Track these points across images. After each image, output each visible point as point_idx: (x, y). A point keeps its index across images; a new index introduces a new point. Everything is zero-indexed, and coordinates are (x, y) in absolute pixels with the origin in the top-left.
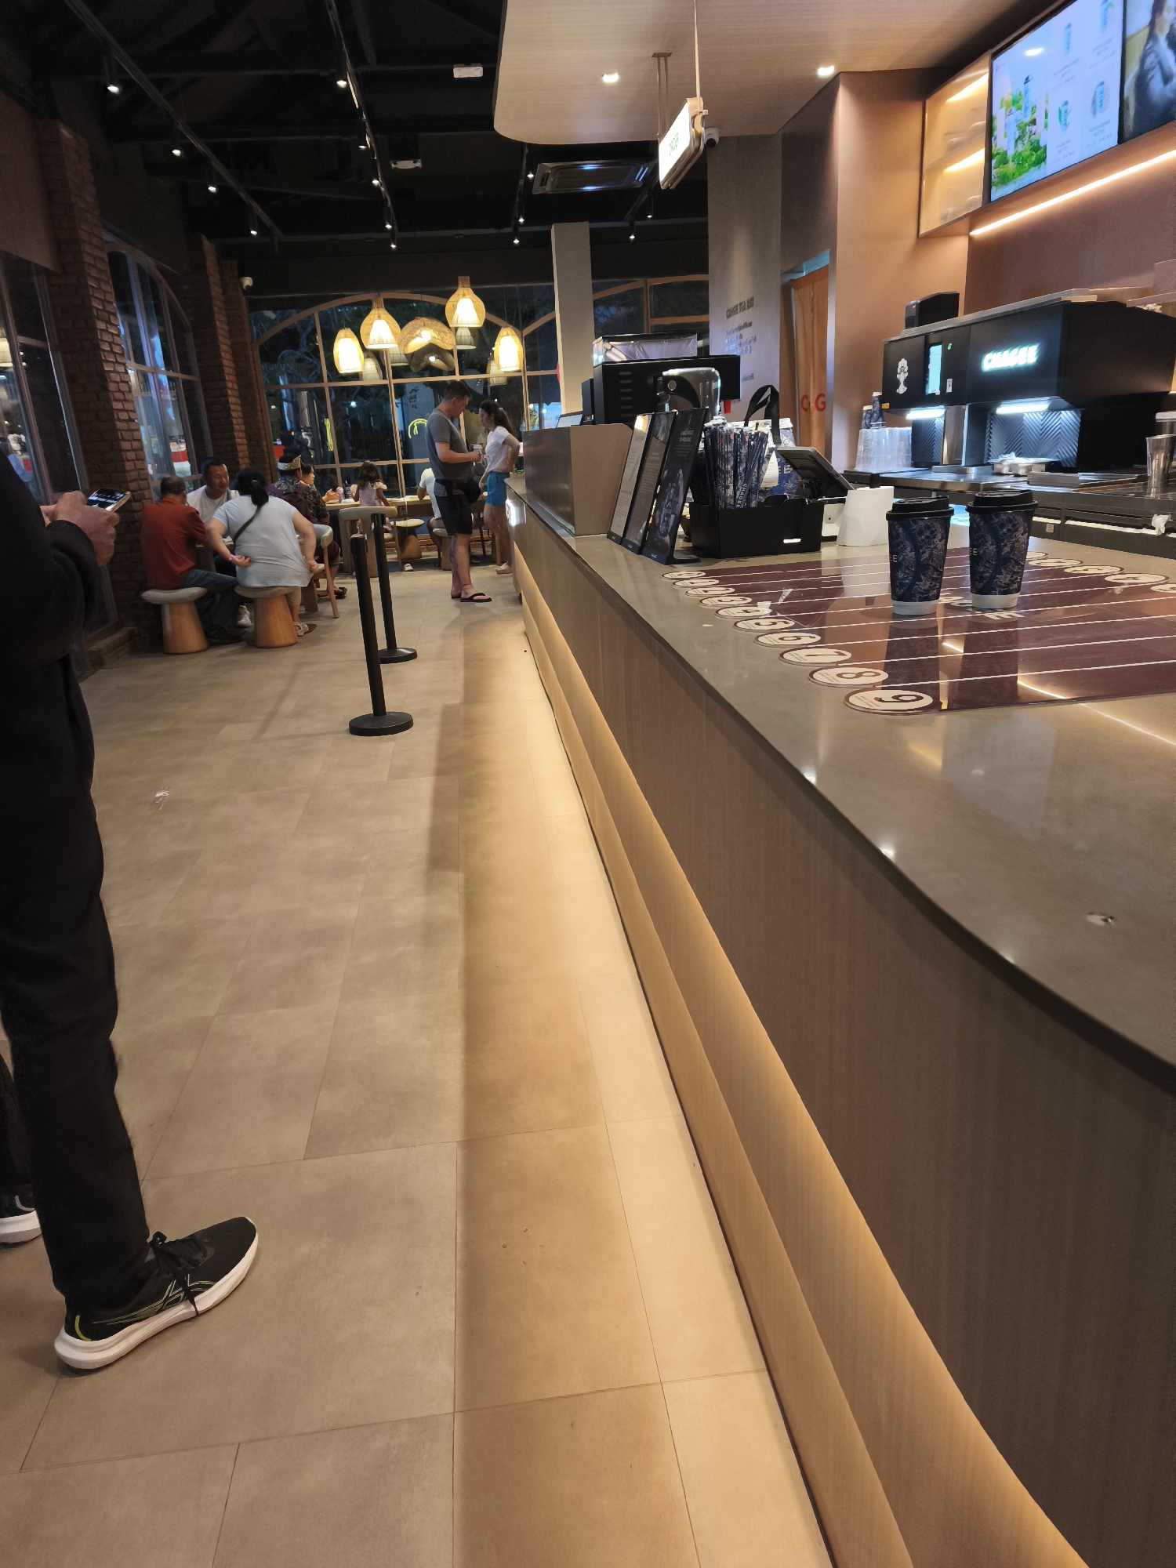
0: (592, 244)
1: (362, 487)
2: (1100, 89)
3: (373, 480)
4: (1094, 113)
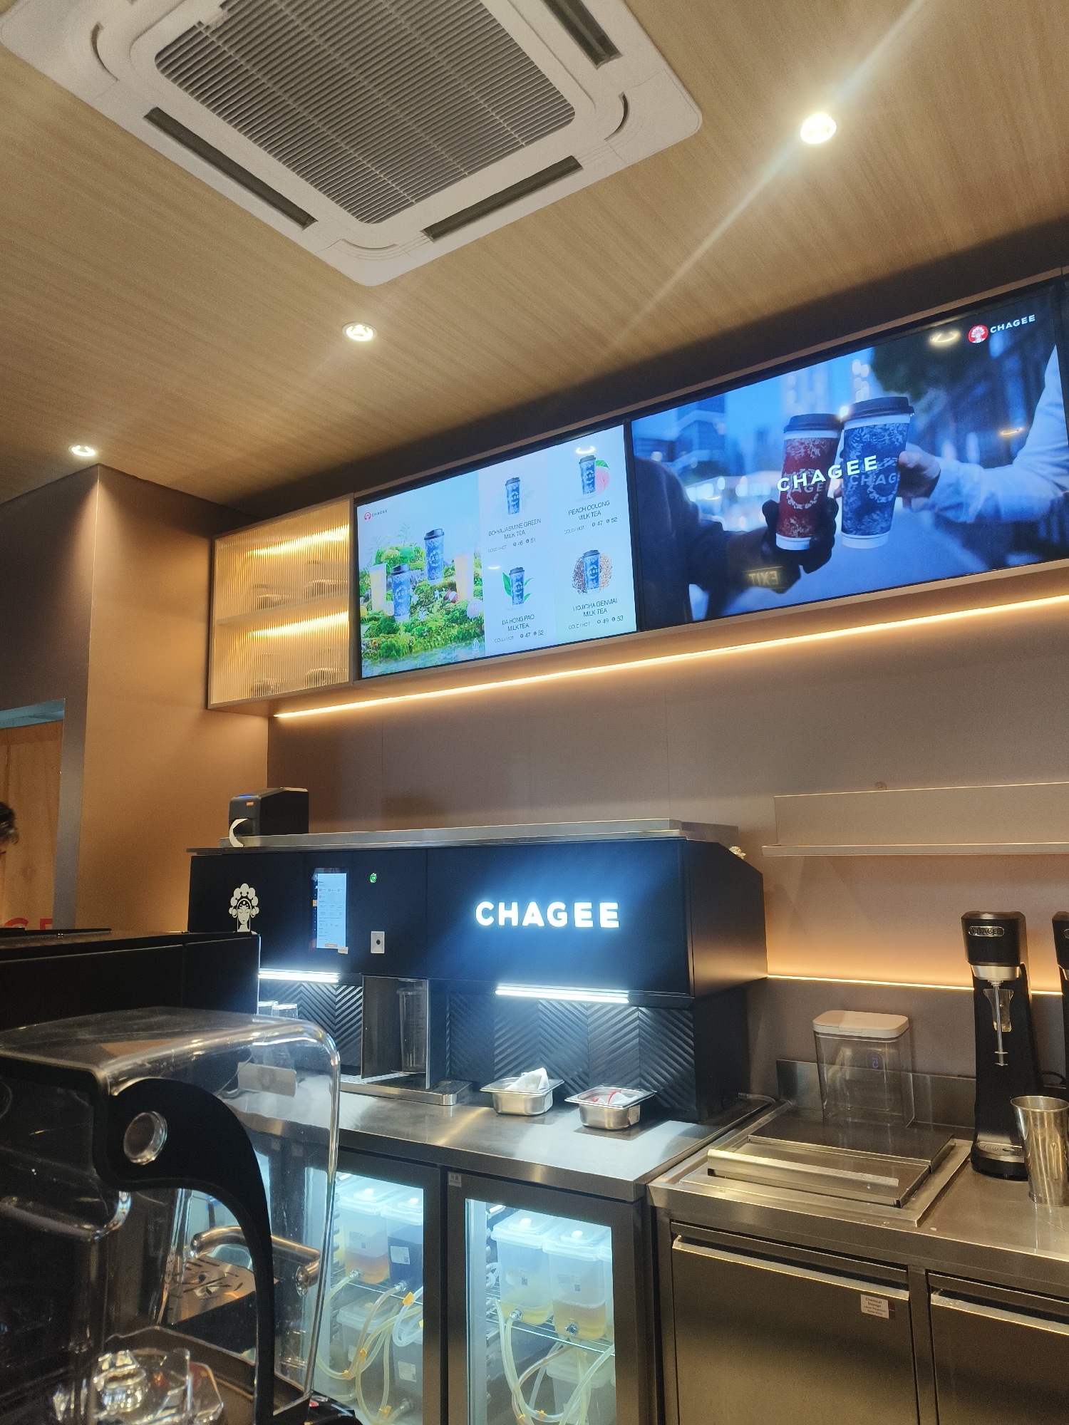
2: (588, 560)
4: (583, 587)
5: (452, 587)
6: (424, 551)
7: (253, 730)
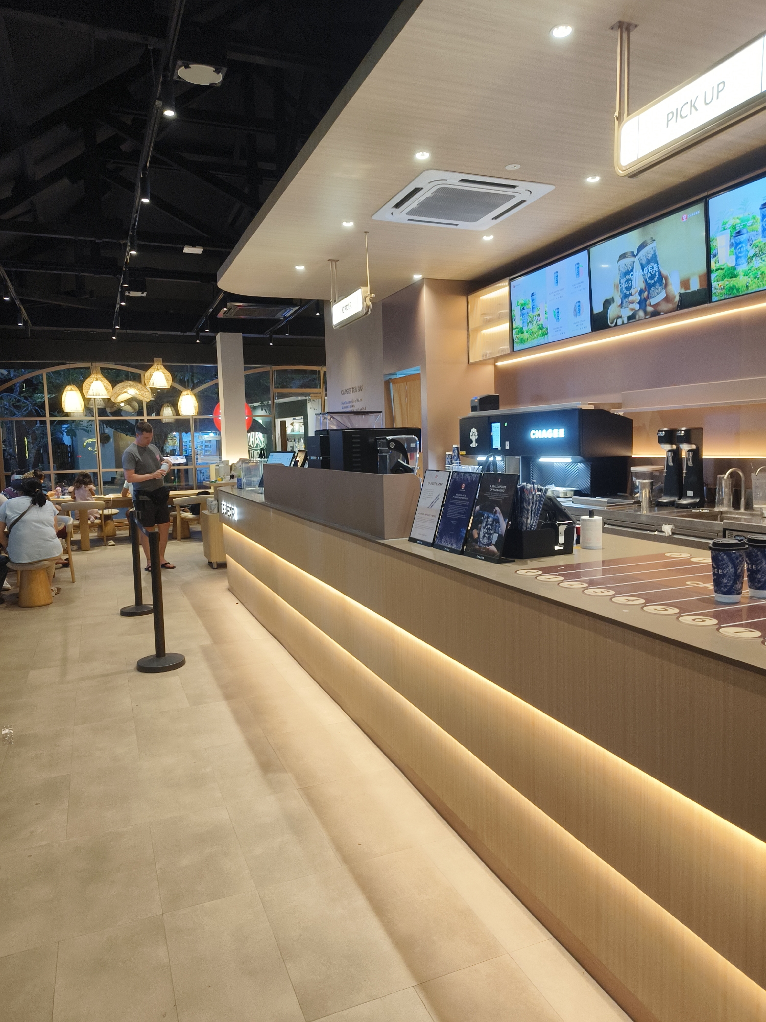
0: (244, 344)
1: (78, 488)
2: (578, 304)
3: (86, 484)
4: (576, 315)
5: (539, 315)
6: (531, 301)
7: (489, 370)
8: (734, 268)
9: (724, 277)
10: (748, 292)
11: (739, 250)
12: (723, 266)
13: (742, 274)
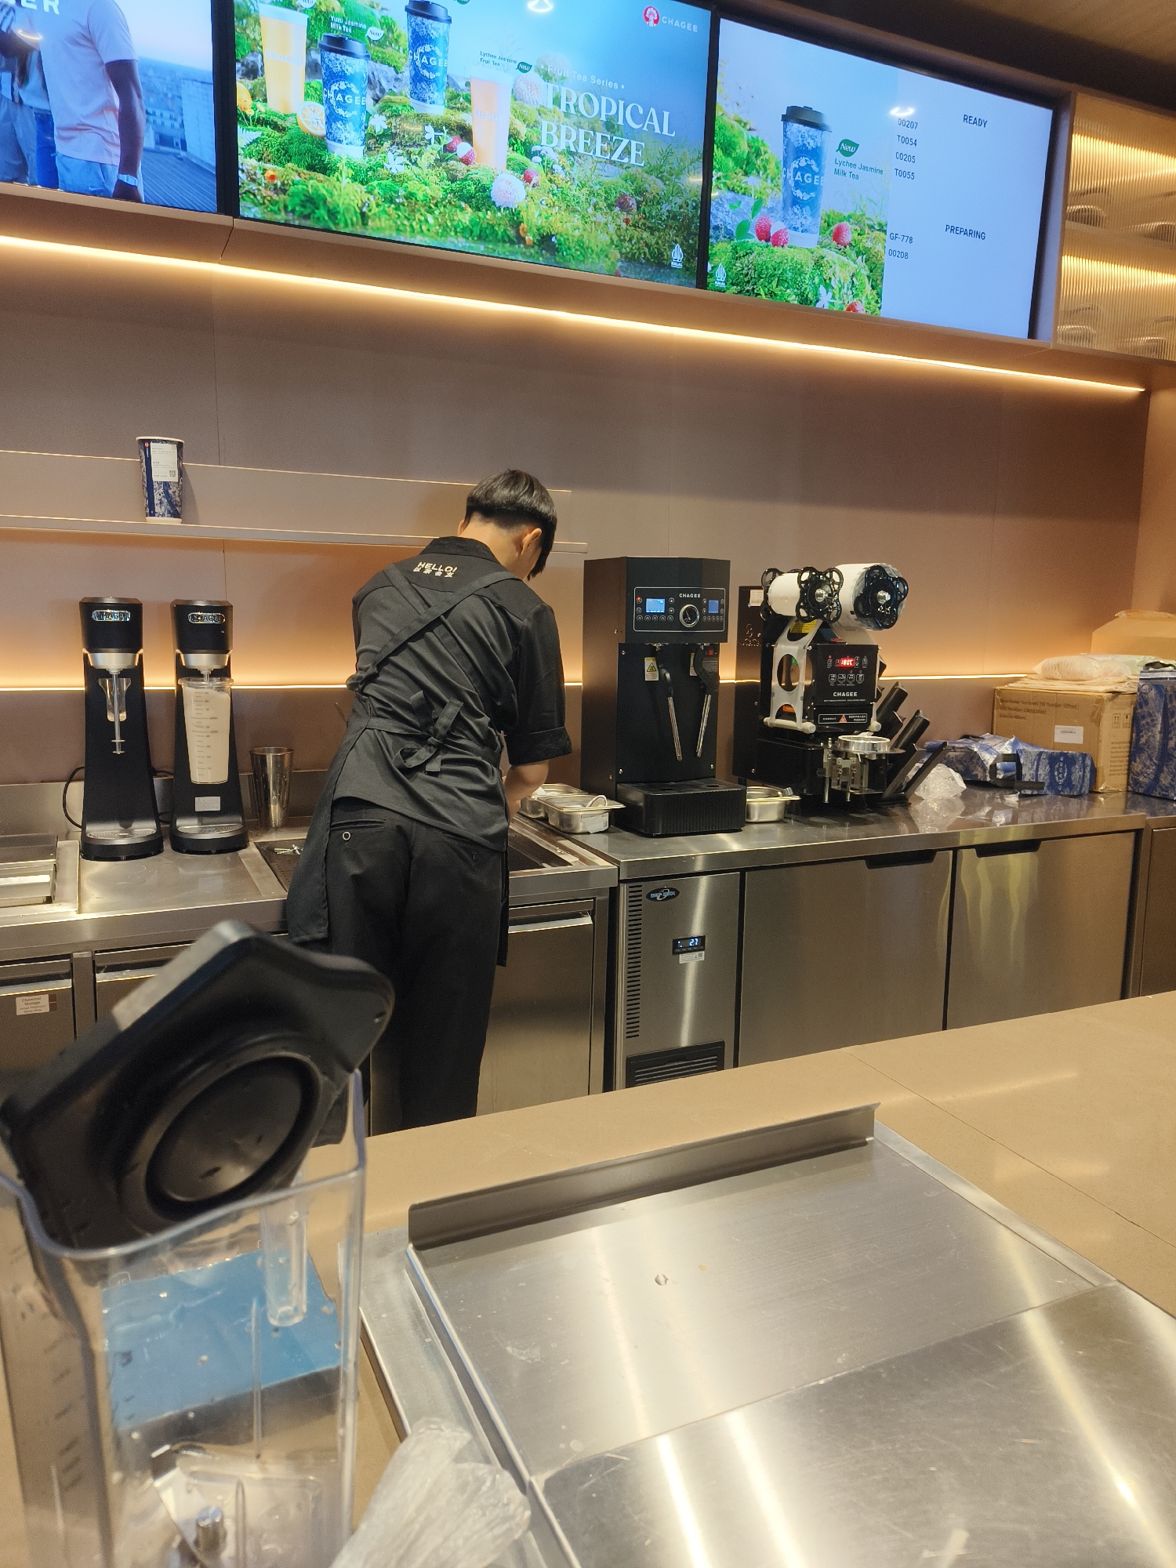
8: (321, 143)
9: (284, 154)
10: (367, 234)
11: (339, 97)
12: (285, 117)
13: (347, 172)
